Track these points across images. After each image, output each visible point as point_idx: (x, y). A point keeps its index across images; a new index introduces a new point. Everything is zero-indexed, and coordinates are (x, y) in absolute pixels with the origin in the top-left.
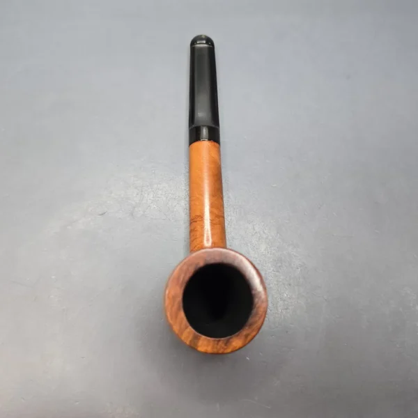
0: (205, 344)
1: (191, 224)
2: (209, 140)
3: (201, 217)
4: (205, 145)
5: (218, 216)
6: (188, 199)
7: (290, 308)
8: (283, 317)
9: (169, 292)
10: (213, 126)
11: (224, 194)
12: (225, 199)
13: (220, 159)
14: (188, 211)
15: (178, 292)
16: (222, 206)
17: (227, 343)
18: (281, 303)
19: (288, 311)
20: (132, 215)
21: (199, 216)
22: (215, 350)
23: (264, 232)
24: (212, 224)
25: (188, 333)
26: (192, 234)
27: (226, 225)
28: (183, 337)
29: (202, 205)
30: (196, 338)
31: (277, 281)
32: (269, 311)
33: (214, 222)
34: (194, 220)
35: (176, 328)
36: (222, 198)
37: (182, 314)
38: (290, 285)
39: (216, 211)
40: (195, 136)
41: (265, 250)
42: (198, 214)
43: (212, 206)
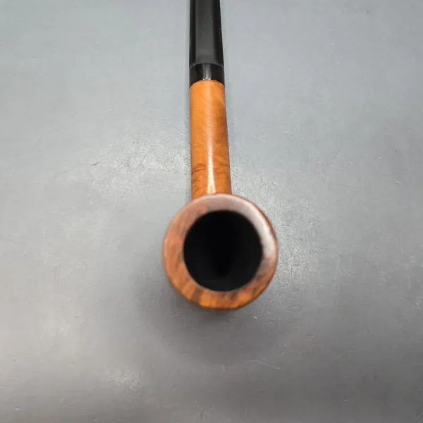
0: (209, 298)
1: (192, 173)
2: (213, 79)
3: (204, 166)
4: (207, 85)
5: (222, 165)
6: (189, 148)
7: (301, 264)
8: (293, 274)
9: (168, 243)
10: (217, 64)
11: (229, 142)
12: (230, 147)
13: (224, 101)
14: (189, 161)
15: (179, 242)
16: (227, 154)
17: (233, 297)
18: (291, 259)
19: (299, 267)
20: (128, 166)
21: (200, 165)
22: (219, 306)
23: (272, 183)
24: (216, 172)
25: (190, 286)
26: (194, 185)
27: (232, 176)
28: (184, 291)
29: (206, 152)
30: (198, 292)
31: (288, 235)
32: (278, 268)
33: (219, 171)
34: (197, 170)
35: (176, 282)
36: (227, 145)
37: (183, 266)
38: (301, 239)
39: (220, 159)
40: (196, 74)
41: (274, 203)
42: (200, 162)
43: (216, 153)
